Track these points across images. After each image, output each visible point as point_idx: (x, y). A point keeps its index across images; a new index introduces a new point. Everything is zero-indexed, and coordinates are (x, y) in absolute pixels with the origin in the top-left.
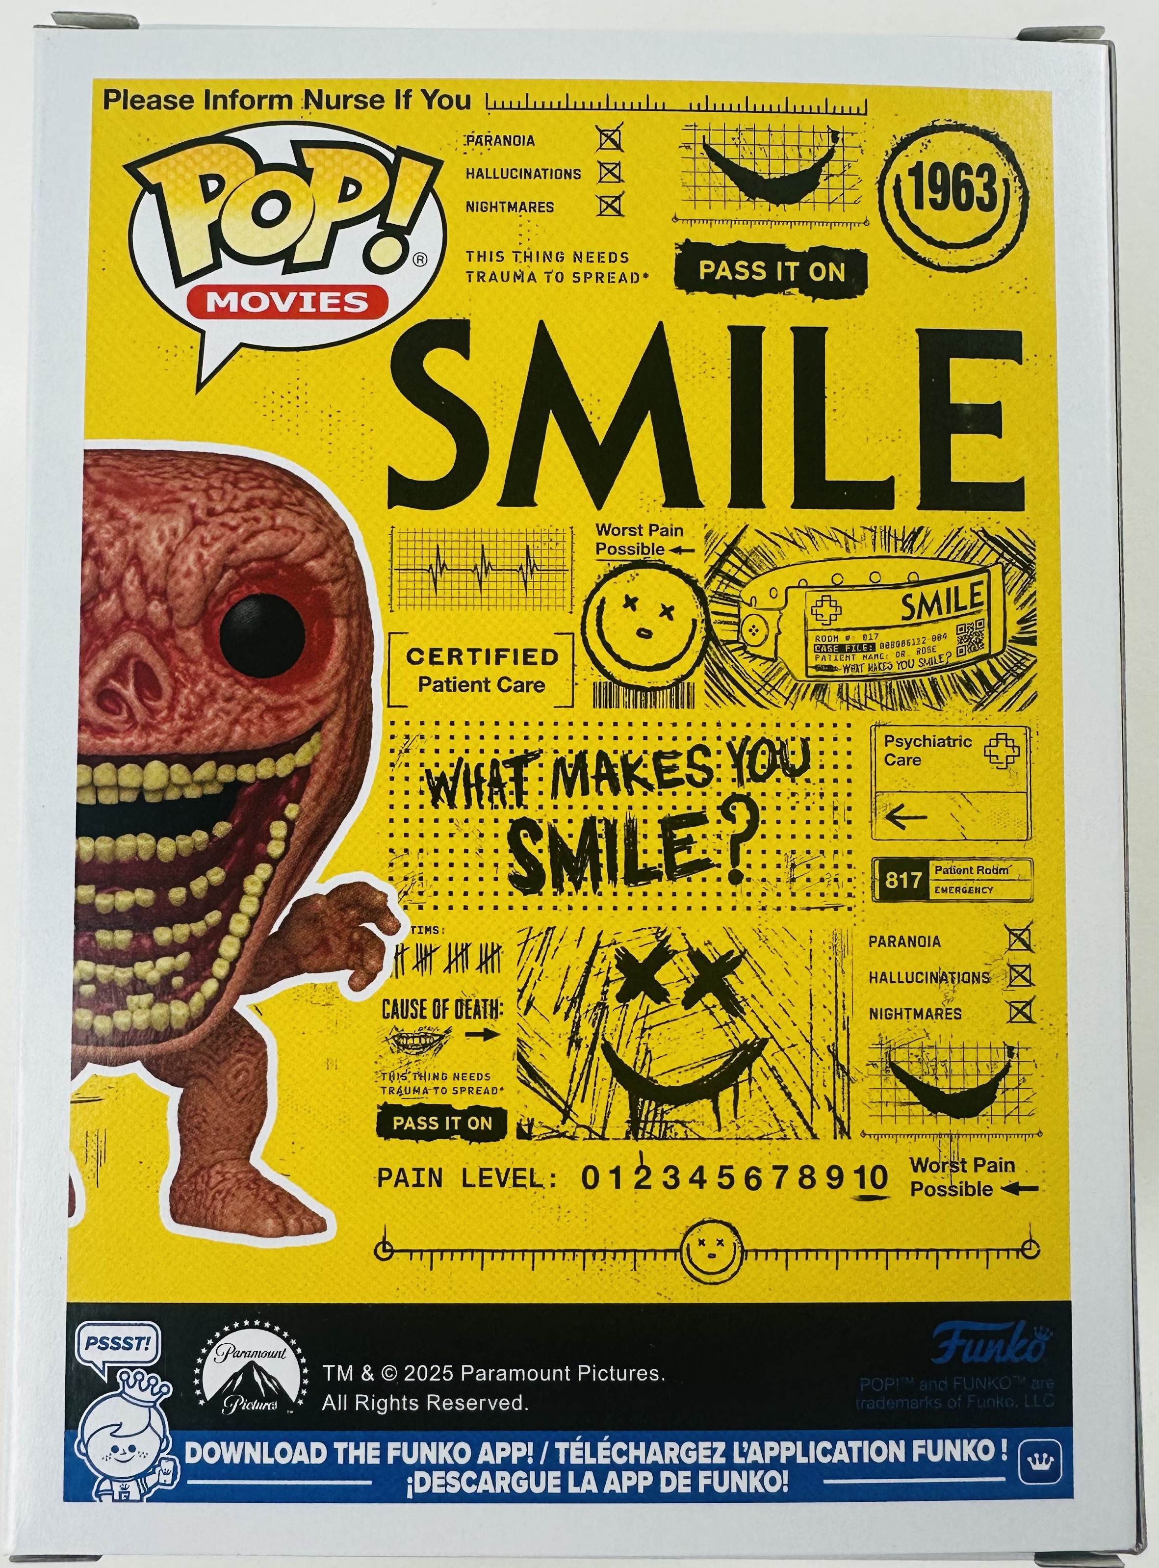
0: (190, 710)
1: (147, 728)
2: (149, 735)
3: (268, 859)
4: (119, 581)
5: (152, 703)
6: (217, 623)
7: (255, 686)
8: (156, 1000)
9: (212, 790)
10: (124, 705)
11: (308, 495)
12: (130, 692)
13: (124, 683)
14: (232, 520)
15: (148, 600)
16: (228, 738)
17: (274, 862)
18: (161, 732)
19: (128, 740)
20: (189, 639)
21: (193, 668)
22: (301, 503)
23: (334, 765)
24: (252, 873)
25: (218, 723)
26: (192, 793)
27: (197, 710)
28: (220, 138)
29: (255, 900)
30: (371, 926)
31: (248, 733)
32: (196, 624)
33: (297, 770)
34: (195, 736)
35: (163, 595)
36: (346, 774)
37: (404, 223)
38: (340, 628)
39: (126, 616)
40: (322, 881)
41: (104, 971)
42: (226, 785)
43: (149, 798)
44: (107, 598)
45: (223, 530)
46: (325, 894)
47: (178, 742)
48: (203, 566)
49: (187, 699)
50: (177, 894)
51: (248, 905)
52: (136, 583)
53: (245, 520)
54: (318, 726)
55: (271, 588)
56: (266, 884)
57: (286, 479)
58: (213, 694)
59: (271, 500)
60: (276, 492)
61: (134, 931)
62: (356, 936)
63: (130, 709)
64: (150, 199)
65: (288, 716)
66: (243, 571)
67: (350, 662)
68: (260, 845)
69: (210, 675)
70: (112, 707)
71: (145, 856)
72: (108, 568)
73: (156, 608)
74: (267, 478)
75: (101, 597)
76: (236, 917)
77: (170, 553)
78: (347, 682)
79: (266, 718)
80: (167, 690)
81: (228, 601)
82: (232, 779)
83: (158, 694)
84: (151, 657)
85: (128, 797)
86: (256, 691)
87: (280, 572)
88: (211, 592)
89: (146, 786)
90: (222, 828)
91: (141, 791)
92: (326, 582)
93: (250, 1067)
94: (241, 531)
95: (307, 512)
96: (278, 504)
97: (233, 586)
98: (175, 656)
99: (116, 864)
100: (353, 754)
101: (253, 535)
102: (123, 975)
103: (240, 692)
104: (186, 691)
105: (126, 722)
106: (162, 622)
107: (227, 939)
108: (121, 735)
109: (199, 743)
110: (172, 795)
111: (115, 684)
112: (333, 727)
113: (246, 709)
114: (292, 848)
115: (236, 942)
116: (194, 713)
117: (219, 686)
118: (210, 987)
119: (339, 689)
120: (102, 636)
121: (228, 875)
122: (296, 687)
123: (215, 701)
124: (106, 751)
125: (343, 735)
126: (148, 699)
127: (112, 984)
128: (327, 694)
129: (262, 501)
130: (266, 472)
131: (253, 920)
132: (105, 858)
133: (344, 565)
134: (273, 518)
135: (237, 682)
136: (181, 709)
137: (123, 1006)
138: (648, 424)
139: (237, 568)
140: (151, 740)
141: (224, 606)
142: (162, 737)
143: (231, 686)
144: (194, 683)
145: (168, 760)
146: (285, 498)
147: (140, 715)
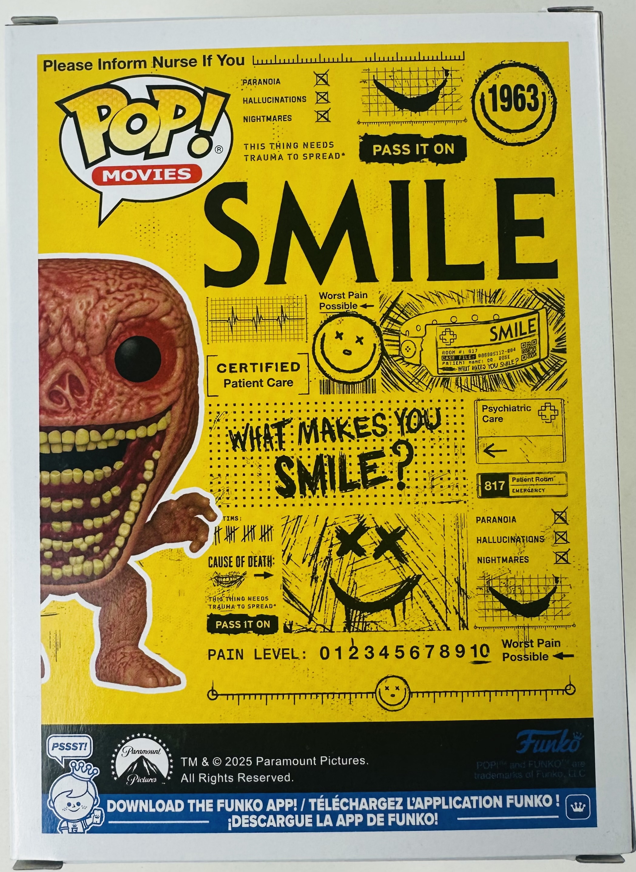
0: (100, 400)
1: (77, 411)
2: (78, 415)
3: (144, 481)
4: (59, 331)
5: (79, 397)
6: (113, 352)
7: (136, 386)
8: (85, 560)
9: (113, 444)
10: (64, 400)
11: (162, 282)
12: (67, 392)
13: (64, 387)
14: (119, 296)
15: (75, 340)
16: (120, 416)
17: (147, 483)
18: (84, 413)
19: (66, 418)
20: (98, 363)
21: (100, 378)
22: (157, 286)
23: (180, 429)
24: (136, 489)
25: (115, 407)
26: (102, 446)
27: (103, 400)
28: (108, 85)
29: (138, 504)
30: (201, 517)
31: (132, 413)
32: (101, 353)
33: (158, 432)
34: (103, 415)
35: (83, 338)
36: (186, 434)
37: (210, 130)
38: (180, 353)
39: (64, 350)
40: (174, 492)
41: (57, 544)
42: (121, 441)
43: (79, 450)
44: (53, 340)
45: (116, 301)
46: (175, 499)
47: (93, 418)
48: (105, 321)
49: (98, 395)
50: (95, 502)
51: (134, 507)
52: (69, 331)
53: (127, 296)
54: (169, 408)
55: (142, 333)
56: (144, 495)
57: (150, 273)
58: (112, 391)
59: (141, 285)
60: (144, 280)
61: (72, 522)
62: (193, 523)
63: (67, 402)
64: (70, 121)
65: (152, 403)
66: (127, 324)
67: (186, 372)
68: (139, 475)
69: (109, 381)
70: (57, 399)
71: (77, 481)
72: (53, 324)
73: (80, 345)
74: (138, 272)
75: (49, 340)
76: (127, 513)
77: (87, 315)
78: (185, 382)
79: (141, 404)
80: (87, 391)
81: (119, 340)
82: (124, 438)
83: (82, 392)
84: (77, 372)
85: (68, 449)
86: (135, 390)
87: (147, 324)
88: (109, 336)
89: (77, 443)
90: (118, 465)
91: (74, 446)
92: (171, 329)
93: (137, 596)
94: (125, 301)
95: (161, 290)
96: (144, 287)
97: (120, 333)
98: (91, 371)
99: (61, 486)
100: (189, 422)
101: (131, 304)
102: (67, 546)
103: (126, 390)
104: (97, 390)
105: (64, 408)
106: (83, 354)
107: (123, 525)
108: (62, 415)
109: (104, 419)
110: (91, 447)
111: (58, 387)
112: (177, 409)
113: (130, 399)
114: (157, 476)
115: (128, 527)
116: (102, 402)
117: (114, 387)
118: (114, 552)
119: (180, 387)
120: (51, 361)
121: (122, 490)
122: (156, 387)
123: (112, 395)
124: (55, 424)
125: (183, 412)
126: (78, 396)
127: (61, 551)
128: (173, 390)
129: (136, 285)
130: (138, 269)
131: (137, 514)
132: (55, 482)
133: (182, 319)
134: (142, 294)
135: (125, 385)
136: (95, 400)
137: (68, 563)
138: (346, 236)
139: (123, 322)
140: (79, 418)
141: (117, 343)
142: (84, 416)
143: (121, 387)
144: (101, 385)
145: (88, 428)
146: (148, 283)
147: (73, 405)
